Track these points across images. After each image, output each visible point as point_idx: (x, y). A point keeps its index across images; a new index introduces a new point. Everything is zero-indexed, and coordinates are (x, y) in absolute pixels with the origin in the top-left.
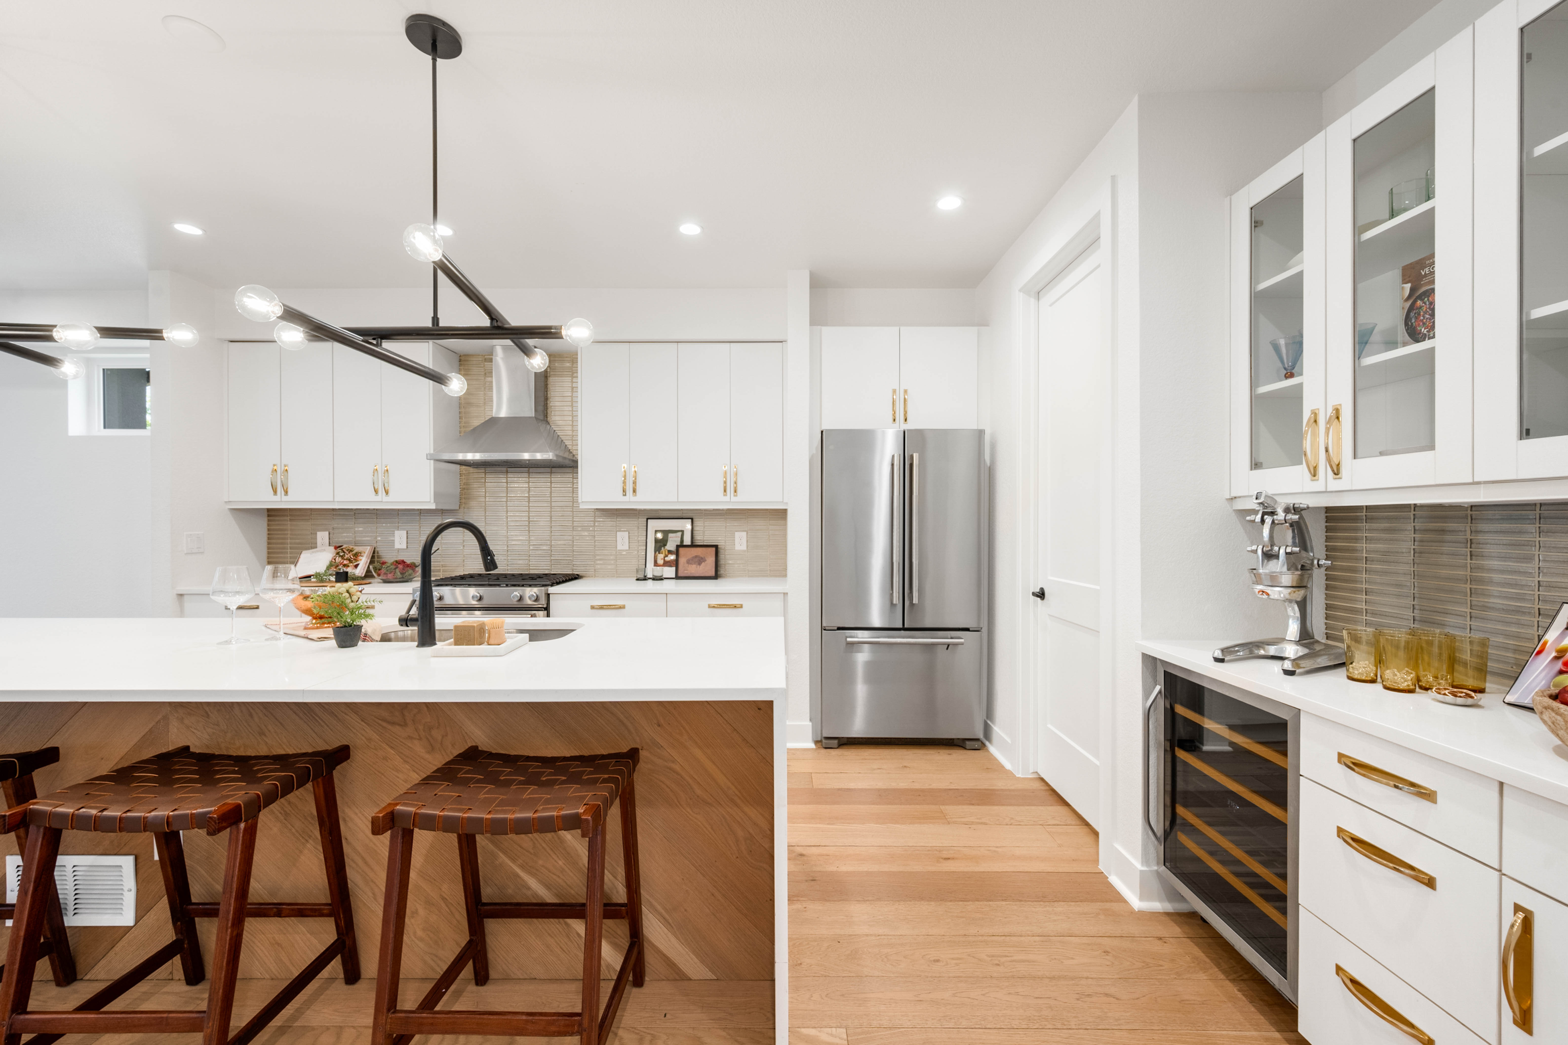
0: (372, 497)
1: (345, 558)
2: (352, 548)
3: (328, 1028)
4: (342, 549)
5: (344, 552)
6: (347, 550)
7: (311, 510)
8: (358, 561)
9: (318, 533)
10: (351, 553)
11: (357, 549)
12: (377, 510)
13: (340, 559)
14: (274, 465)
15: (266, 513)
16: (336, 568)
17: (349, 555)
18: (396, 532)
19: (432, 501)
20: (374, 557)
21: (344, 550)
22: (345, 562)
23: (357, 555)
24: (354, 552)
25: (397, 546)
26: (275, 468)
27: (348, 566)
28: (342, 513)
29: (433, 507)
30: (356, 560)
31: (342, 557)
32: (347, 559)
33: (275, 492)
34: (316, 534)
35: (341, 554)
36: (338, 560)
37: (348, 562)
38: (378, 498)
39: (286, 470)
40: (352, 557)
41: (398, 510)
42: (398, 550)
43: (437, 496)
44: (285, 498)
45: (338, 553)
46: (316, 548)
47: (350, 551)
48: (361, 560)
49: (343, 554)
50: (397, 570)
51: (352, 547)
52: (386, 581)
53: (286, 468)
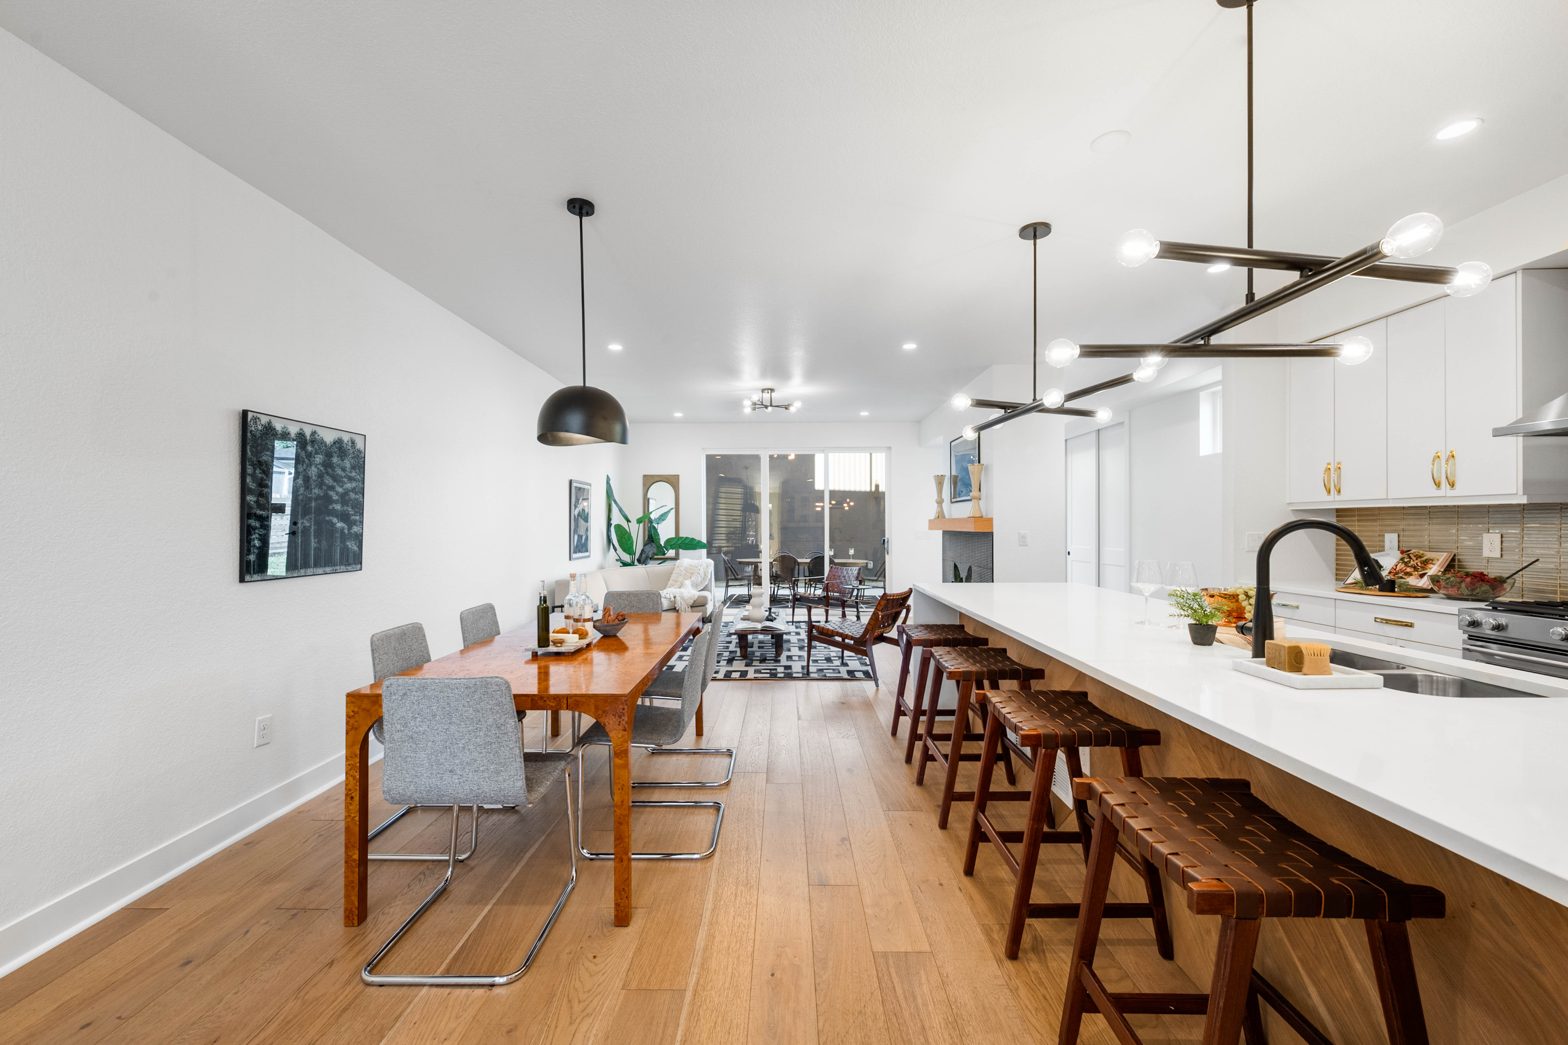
0: (1433, 491)
1: (1410, 565)
2: (1423, 554)
3: (1121, 968)
4: (1408, 555)
5: (1410, 558)
6: (1415, 556)
7: (1380, 509)
8: (1426, 569)
9: (1386, 535)
10: (1419, 560)
11: (1429, 555)
12: (1458, 506)
13: (1403, 565)
14: (1329, 464)
15: (1335, 514)
16: (1394, 575)
17: (1416, 562)
18: (1485, 535)
19: (1521, 492)
20: (1452, 565)
21: (1411, 555)
22: (1408, 570)
23: (1426, 563)
24: (1424, 559)
25: (1486, 553)
26: (1329, 467)
27: (1411, 575)
28: (1412, 511)
29: (1524, 500)
30: (1424, 568)
31: (1406, 564)
32: (1411, 567)
33: (1329, 492)
34: (1384, 536)
35: (1406, 560)
36: (1401, 566)
37: (1413, 570)
38: (1440, 493)
39: (1339, 468)
40: (1419, 564)
41: (1489, 506)
42: (1489, 560)
43: (1528, 485)
44: (1338, 498)
45: (1402, 559)
46: (1384, 551)
47: (1418, 557)
48: (1430, 568)
49: (1408, 560)
50: (1463, 585)
51: (1422, 552)
52: (1449, 597)
53: (1339, 466)
